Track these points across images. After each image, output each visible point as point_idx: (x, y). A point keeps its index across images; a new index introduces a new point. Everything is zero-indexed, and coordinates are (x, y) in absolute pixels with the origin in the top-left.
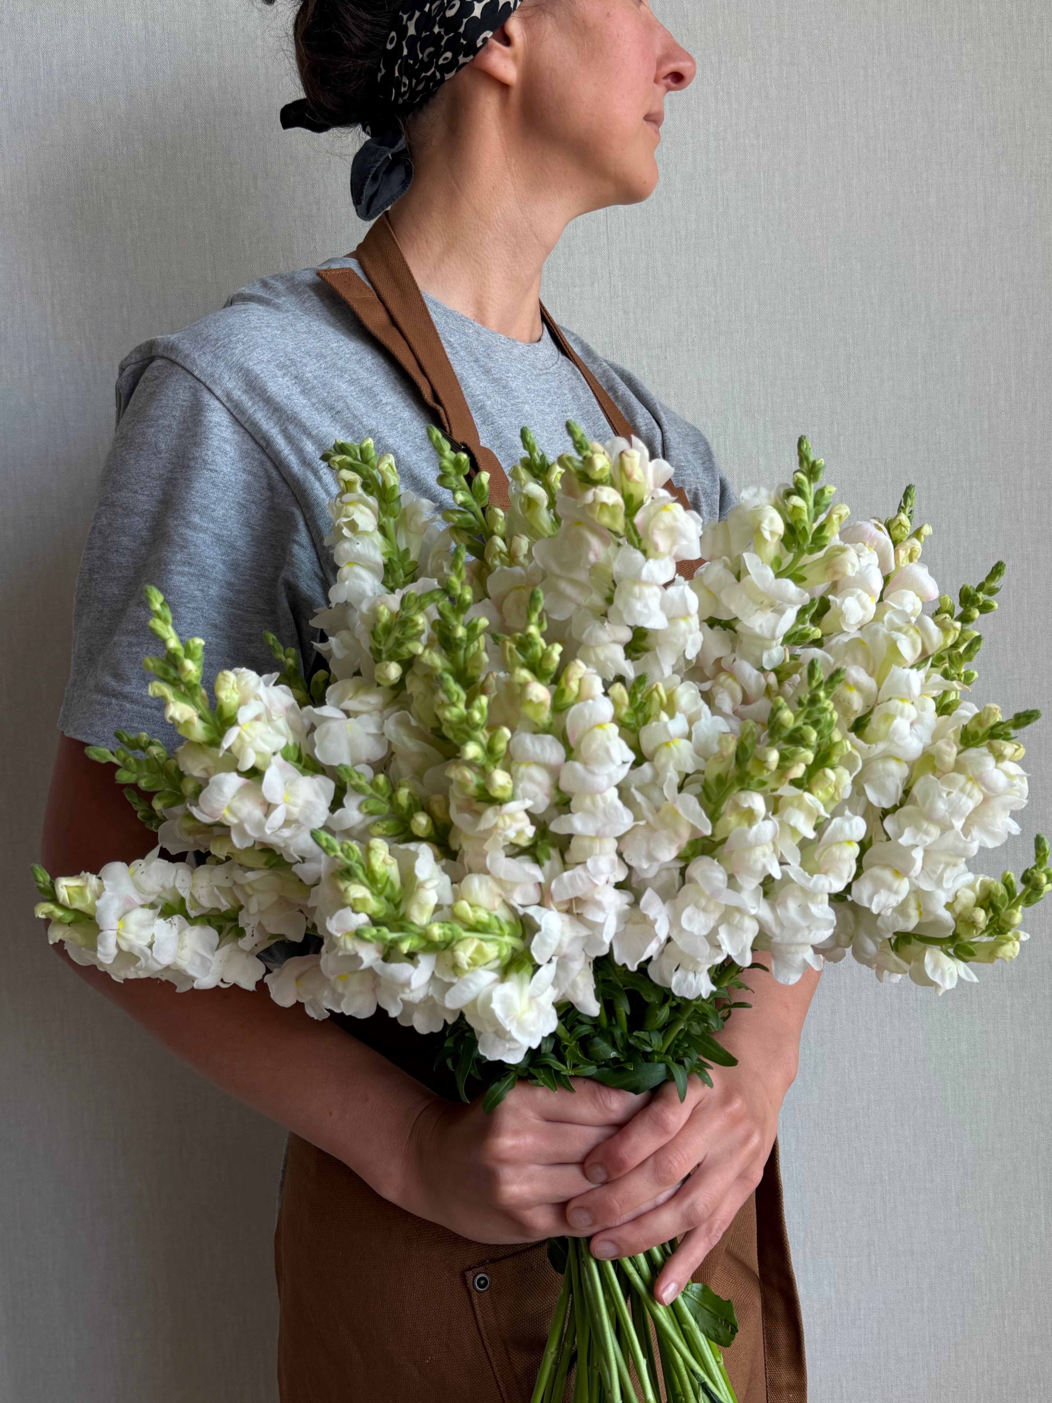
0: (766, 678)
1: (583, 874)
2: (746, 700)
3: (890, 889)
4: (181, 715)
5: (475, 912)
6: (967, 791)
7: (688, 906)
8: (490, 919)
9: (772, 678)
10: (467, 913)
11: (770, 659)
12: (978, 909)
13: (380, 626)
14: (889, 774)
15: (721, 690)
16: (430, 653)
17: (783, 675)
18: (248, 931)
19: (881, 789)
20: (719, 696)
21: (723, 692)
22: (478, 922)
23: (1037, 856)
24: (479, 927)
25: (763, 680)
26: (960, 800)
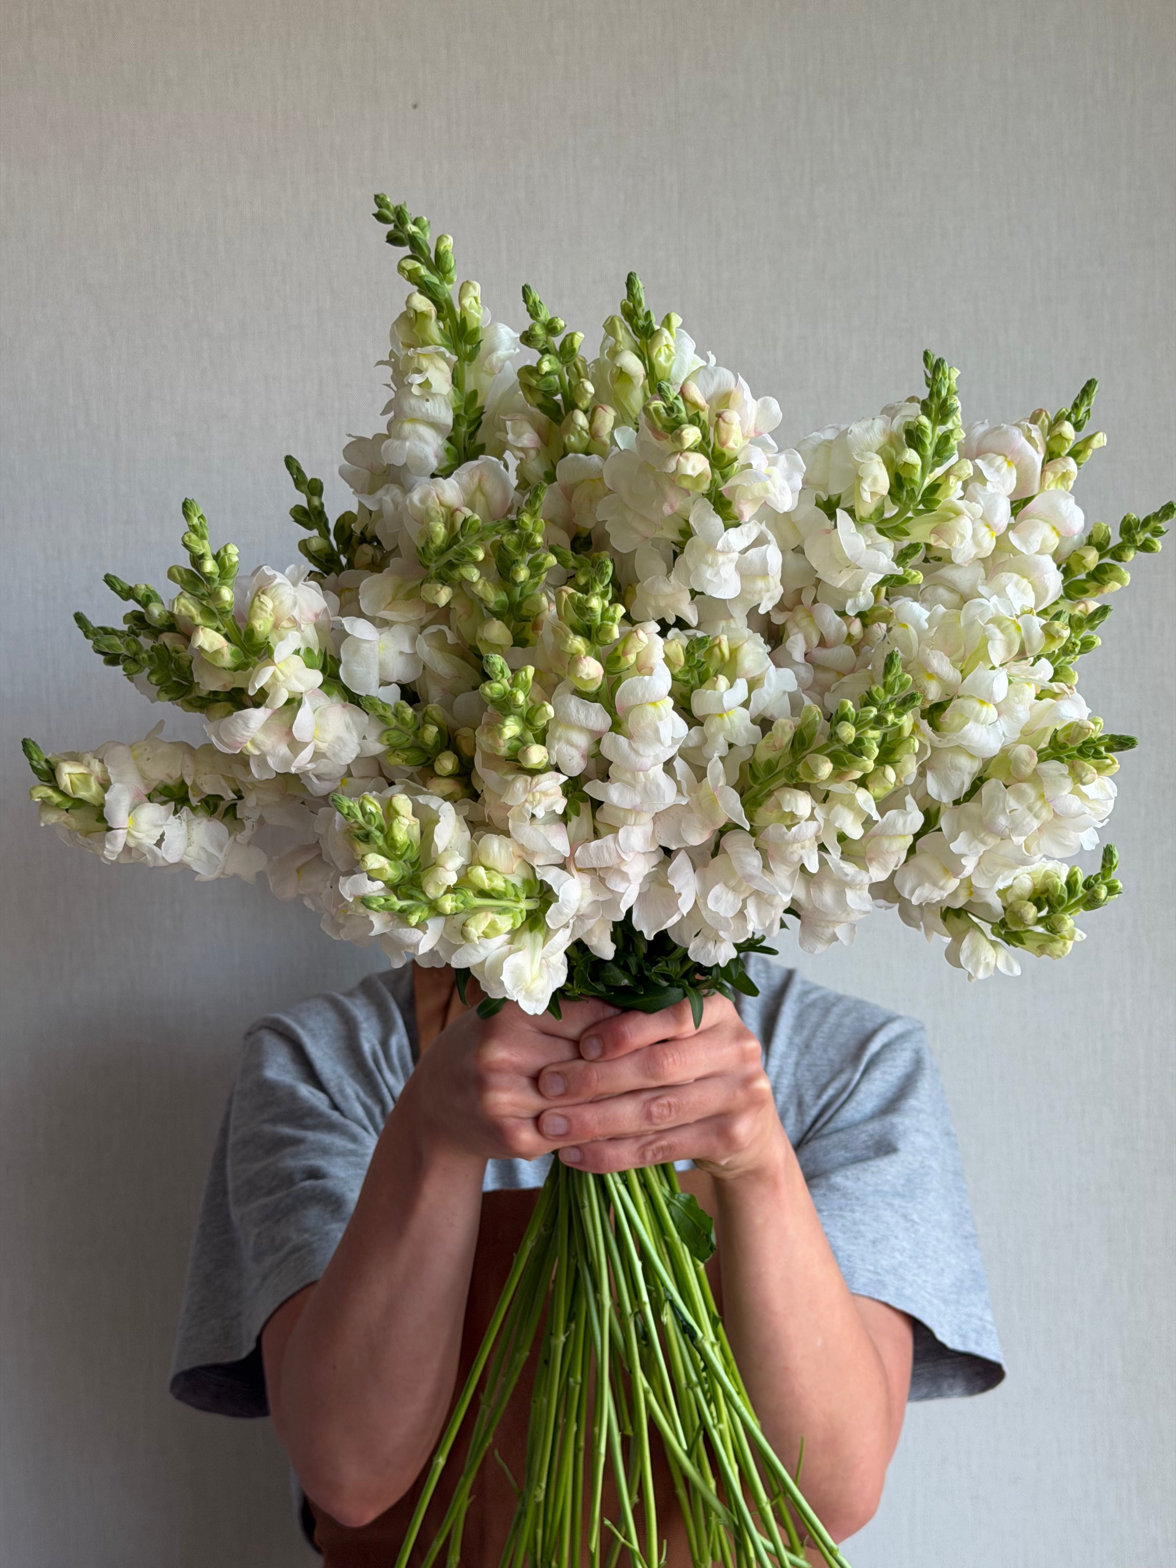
0: (848, 626)
1: (612, 845)
2: (823, 643)
3: (935, 884)
4: (211, 647)
5: (490, 880)
6: (1035, 810)
7: (717, 883)
8: (506, 888)
9: (856, 627)
10: (483, 882)
11: (855, 605)
12: (1031, 904)
13: (433, 547)
14: (957, 768)
15: (796, 630)
16: (484, 585)
17: (868, 621)
18: (248, 824)
19: (944, 781)
20: (792, 638)
21: (797, 633)
22: (493, 890)
23: (1103, 866)
24: (493, 894)
25: (845, 628)
26: (1024, 819)
